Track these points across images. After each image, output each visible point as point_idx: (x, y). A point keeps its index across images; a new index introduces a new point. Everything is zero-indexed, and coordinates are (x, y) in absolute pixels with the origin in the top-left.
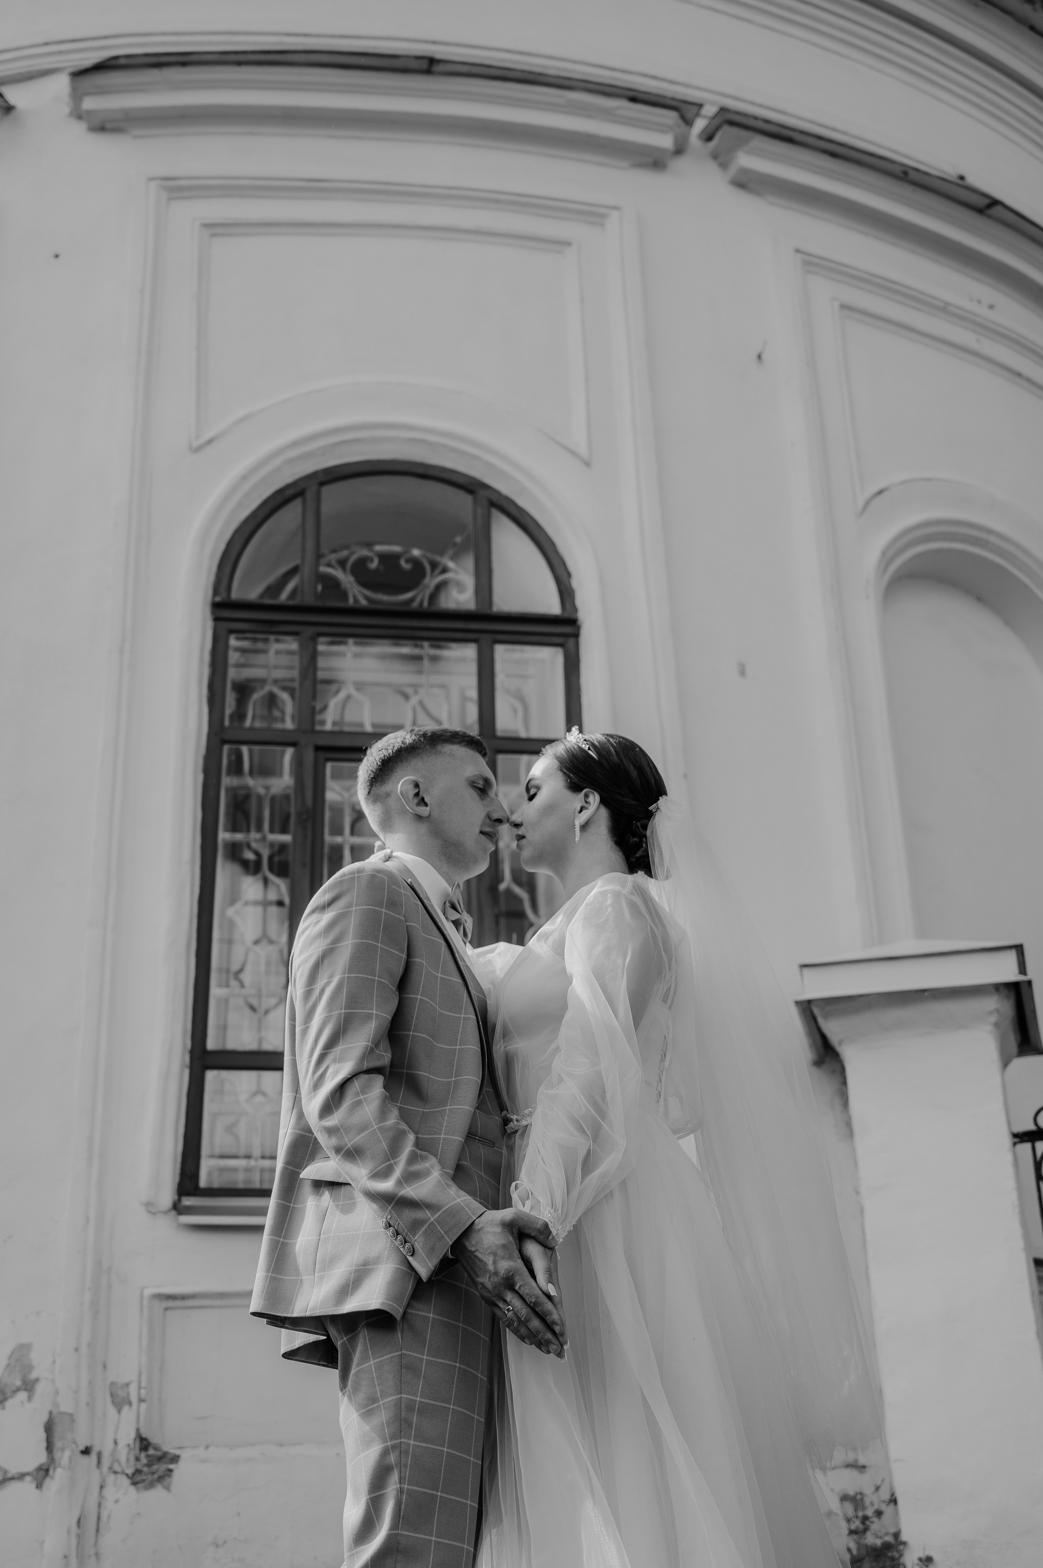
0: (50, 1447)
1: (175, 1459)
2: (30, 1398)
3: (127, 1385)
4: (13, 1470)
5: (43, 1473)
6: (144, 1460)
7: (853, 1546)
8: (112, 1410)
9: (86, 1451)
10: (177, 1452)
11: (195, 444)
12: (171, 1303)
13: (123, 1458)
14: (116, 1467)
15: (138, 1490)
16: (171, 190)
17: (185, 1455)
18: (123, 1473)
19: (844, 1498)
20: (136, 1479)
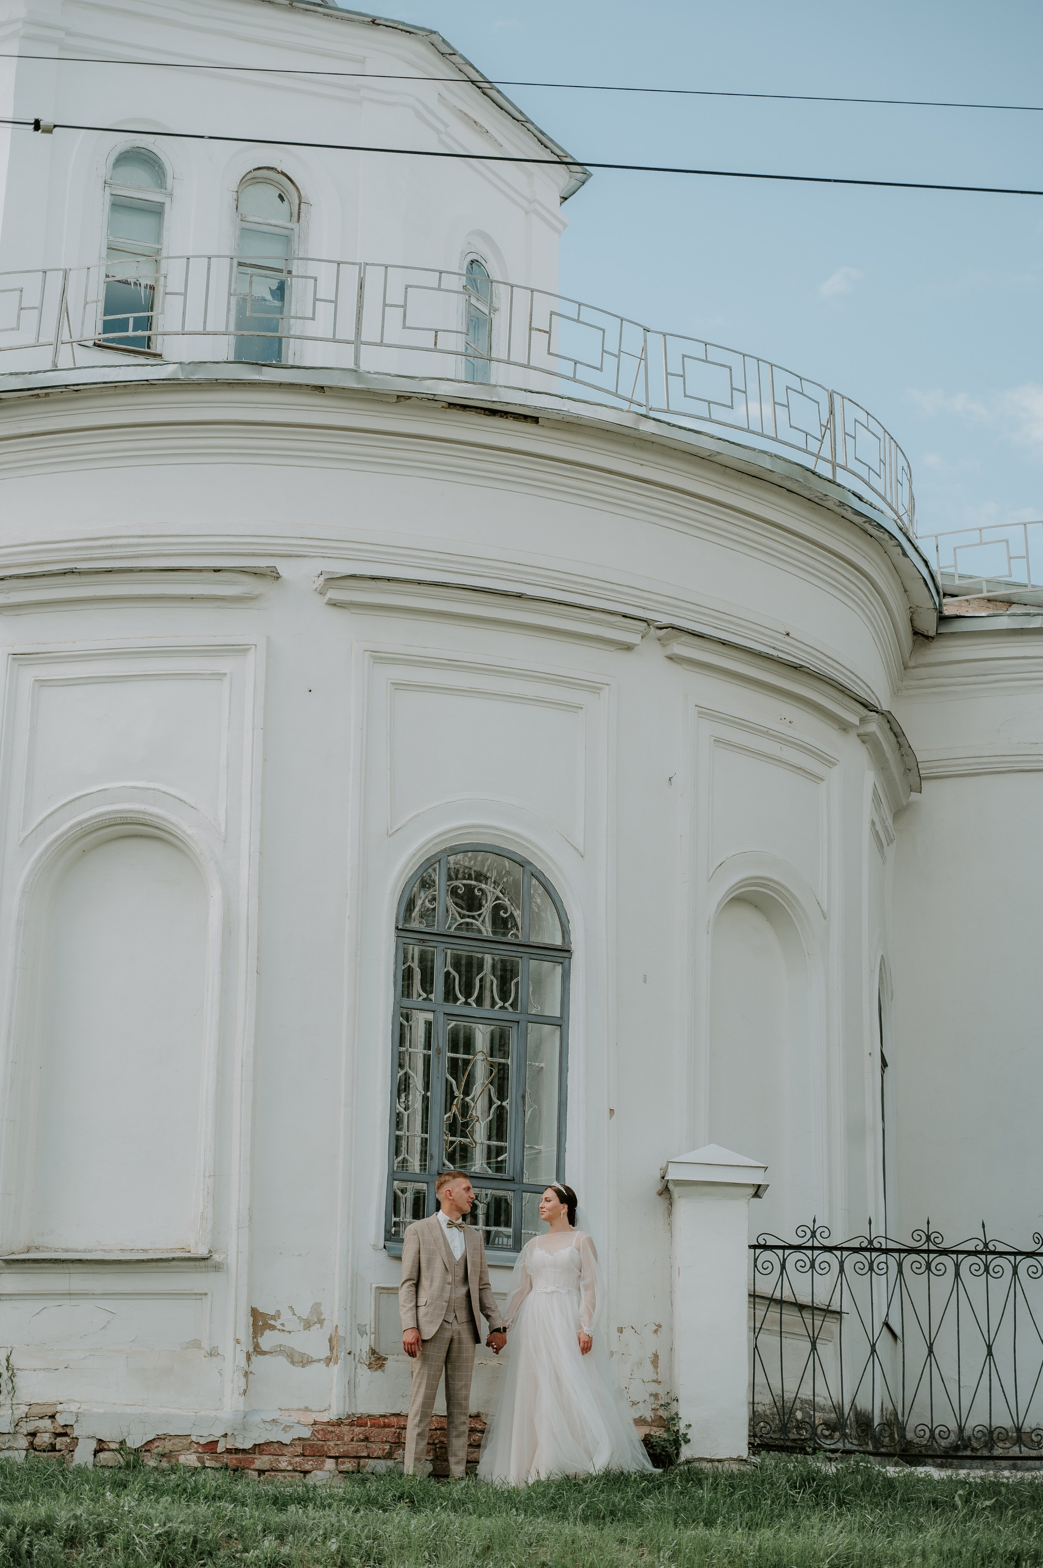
0: (332, 1349)
1: (385, 1359)
2: (321, 1327)
3: (366, 1325)
4: (315, 1357)
5: (328, 1361)
6: (373, 1359)
7: (653, 1415)
8: (358, 1336)
9: (349, 1353)
10: (386, 1356)
11: (390, 833)
12: (382, 1291)
13: (364, 1357)
14: (361, 1360)
15: (371, 1371)
16: (375, 658)
17: (390, 1357)
18: (364, 1363)
19: (651, 1395)
20: (370, 1366)
